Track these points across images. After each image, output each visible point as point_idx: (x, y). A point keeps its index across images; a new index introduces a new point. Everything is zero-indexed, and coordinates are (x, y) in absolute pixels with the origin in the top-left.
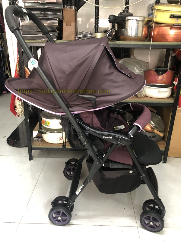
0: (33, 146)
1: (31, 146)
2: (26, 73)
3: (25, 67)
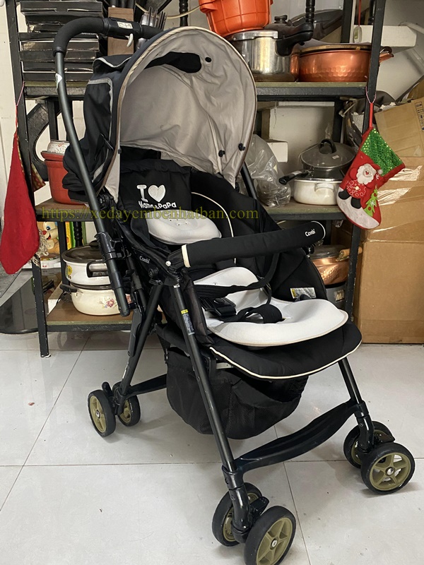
0: (49, 323)
1: (46, 323)
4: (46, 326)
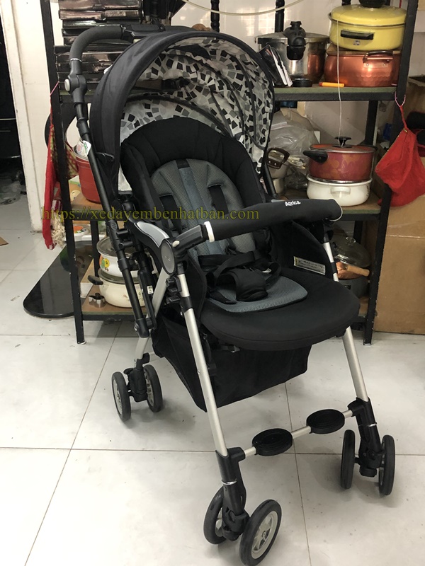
0: (83, 310)
4: (82, 315)
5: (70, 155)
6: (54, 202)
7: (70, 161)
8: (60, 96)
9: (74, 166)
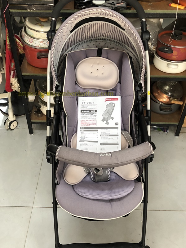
0: (32, 121)
2: (18, 45)
3: (16, 39)
5: (19, 44)
6: (12, 72)
7: (20, 48)
8: (10, 12)
9: (22, 50)
